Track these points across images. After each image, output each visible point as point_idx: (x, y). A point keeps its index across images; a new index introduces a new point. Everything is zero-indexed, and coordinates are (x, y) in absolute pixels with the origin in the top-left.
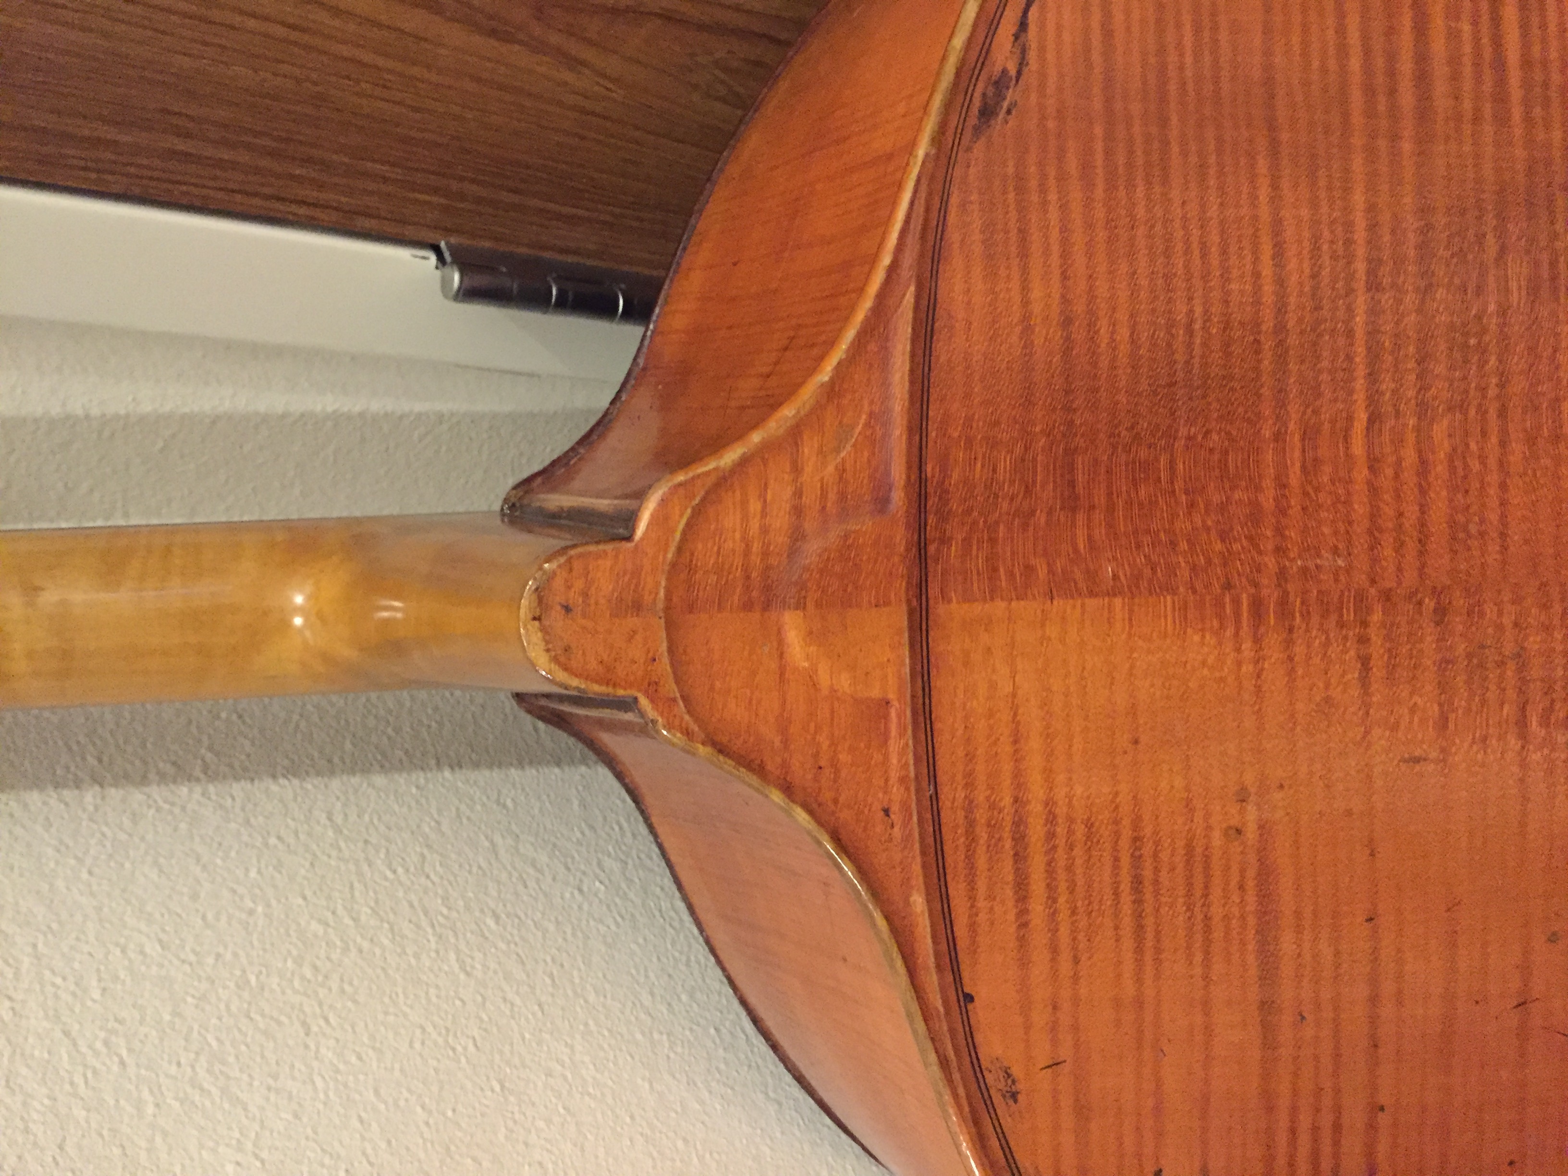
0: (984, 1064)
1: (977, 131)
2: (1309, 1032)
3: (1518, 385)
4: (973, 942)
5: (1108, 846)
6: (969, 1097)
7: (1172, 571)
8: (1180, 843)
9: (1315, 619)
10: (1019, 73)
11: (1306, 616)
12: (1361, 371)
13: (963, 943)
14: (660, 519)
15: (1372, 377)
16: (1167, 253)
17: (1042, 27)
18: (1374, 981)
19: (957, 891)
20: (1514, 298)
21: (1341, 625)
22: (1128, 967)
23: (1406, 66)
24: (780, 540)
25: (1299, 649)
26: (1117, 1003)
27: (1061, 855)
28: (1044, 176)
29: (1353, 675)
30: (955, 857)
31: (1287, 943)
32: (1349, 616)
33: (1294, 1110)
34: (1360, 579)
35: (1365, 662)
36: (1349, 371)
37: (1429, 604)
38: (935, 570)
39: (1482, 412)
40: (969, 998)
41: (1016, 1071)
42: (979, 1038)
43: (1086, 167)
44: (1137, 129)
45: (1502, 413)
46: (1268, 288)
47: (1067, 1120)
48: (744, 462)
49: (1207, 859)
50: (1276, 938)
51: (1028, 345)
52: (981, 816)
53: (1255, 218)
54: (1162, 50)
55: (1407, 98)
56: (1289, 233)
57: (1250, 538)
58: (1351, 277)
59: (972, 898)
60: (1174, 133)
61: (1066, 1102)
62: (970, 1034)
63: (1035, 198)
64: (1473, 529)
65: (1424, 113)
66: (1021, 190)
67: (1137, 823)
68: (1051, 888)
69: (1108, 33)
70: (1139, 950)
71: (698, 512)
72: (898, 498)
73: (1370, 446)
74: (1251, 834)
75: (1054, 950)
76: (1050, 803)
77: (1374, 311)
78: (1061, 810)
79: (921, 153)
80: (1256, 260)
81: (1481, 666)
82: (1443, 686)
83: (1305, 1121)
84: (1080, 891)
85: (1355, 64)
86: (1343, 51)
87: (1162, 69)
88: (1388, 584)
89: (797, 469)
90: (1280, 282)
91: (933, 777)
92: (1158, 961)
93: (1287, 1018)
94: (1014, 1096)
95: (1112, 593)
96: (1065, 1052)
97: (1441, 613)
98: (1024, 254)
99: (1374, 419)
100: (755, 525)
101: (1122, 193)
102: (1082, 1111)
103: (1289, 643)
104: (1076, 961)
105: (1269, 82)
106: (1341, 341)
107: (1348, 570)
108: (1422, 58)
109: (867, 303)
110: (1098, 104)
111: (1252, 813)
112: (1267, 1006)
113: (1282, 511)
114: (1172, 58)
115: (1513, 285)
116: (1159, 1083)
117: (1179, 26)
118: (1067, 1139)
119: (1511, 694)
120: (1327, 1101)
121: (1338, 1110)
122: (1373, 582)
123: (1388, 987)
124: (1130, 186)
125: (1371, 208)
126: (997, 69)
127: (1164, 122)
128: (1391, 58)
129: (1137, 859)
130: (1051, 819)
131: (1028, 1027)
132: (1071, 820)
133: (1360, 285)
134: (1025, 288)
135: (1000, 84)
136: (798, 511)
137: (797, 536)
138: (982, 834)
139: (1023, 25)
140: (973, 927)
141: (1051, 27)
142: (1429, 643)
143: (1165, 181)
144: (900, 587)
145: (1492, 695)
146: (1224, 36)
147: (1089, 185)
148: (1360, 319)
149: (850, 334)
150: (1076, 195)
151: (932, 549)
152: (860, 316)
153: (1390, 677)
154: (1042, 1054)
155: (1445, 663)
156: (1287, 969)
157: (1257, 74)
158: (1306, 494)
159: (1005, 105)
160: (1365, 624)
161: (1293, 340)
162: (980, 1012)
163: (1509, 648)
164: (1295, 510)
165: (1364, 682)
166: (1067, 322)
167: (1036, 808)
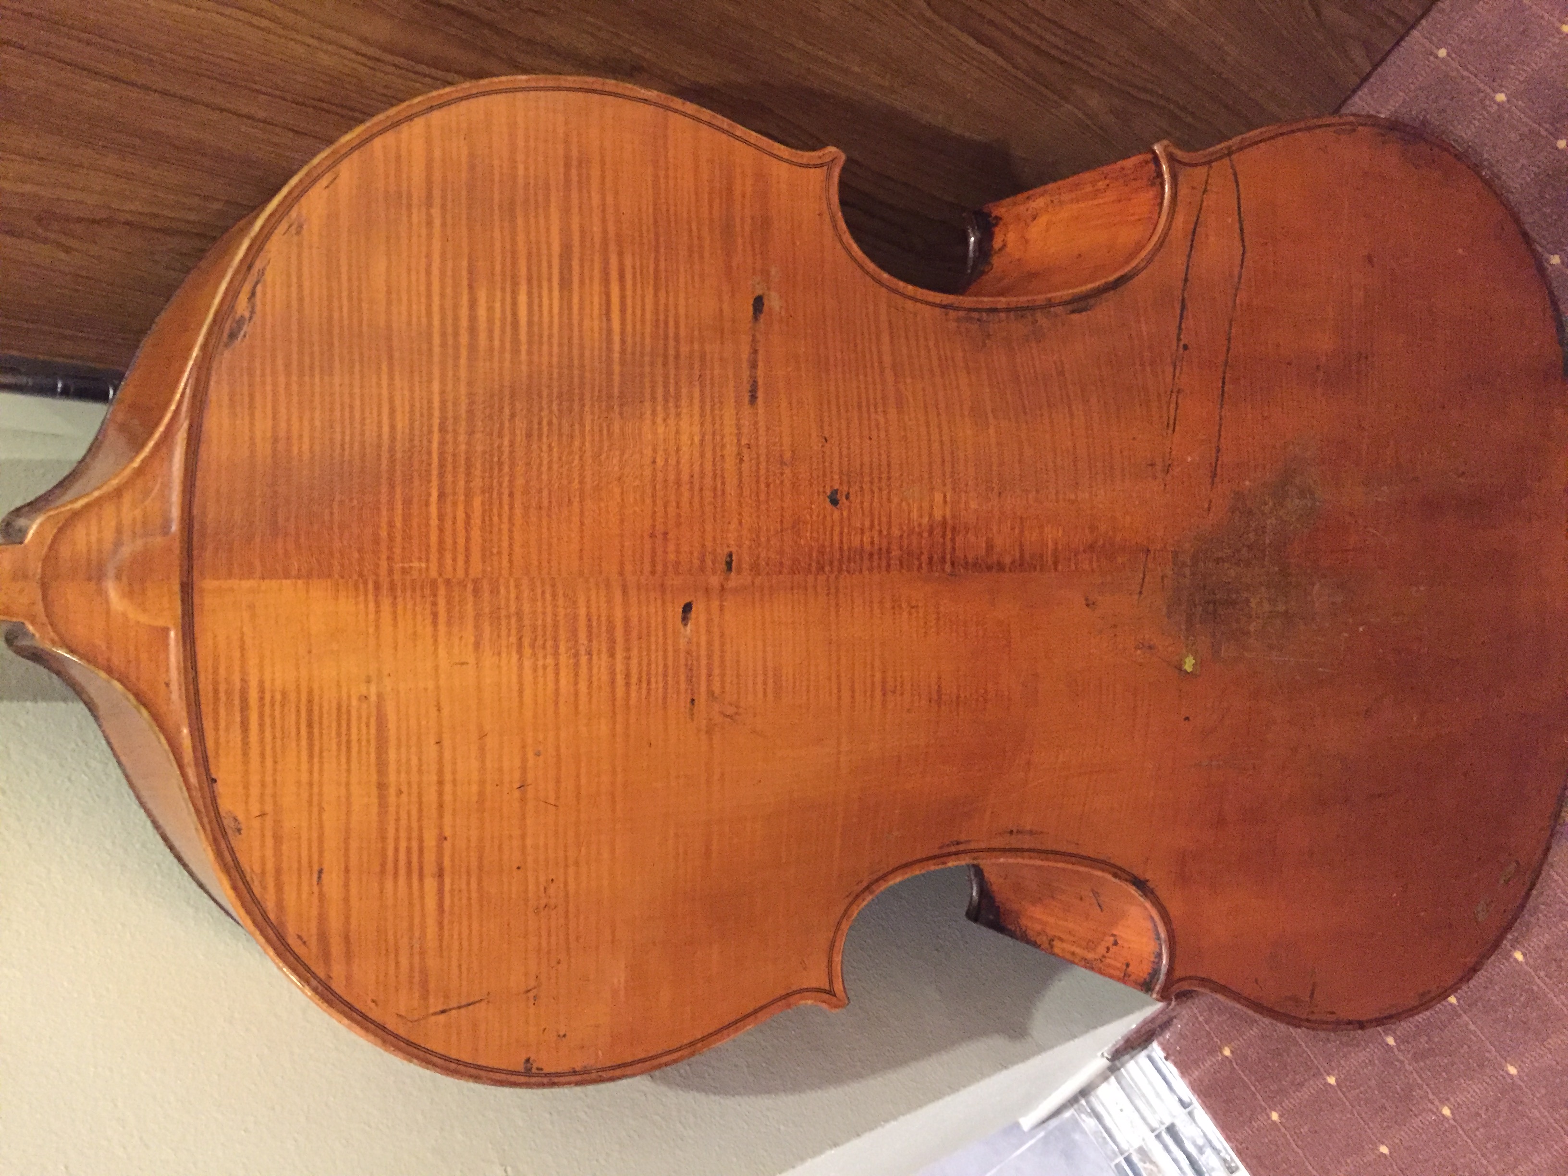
0: (223, 814)
1: (226, 345)
2: (404, 798)
3: (520, 481)
4: (217, 753)
5: (294, 706)
6: (212, 830)
7: (330, 566)
8: (334, 705)
9: (409, 593)
10: (251, 318)
11: (404, 591)
12: (435, 472)
13: (211, 753)
14: (38, 533)
15: (441, 475)
16: (332, 410)
17: (264, 294)
18: (440, 772)
19: (208, 724)
20: (518, 439)
21: (423, 597)
22: (305, 766)
23: (464, 323)
24: (108, 546)
25: (400, 608)
26: (298, 783)
27: (267, 709)
28: (263, 371)
29: (429, 621)
30: (206, 709)
31: (392, 755)
32: (427, 592)
33: (397, 839)
34: (434, 574)
35: (435, 615)
36: (429, 472)
37: (470, 587)
38: (197, 564)
39: (500, 494)
40: (214, 781)
41: (241, 818)
42: (219, 801)
43: (287, 366)
44: (316, 348)
45: (511, 495)
46: (386, 429)
47: (270, 842)
48: (88, 506)
49: (349, 712)
50: (387, 753)
51: (253, 453)
52: (222, 688)
53: (380, 395)
54: (330, 310)
55: (464, 339)
56: (398, 403)
57: (373, 552)
58: (430, 426)
59: (217, 729)
60: (336, 351)
61: (269, 834)
62: (214, 799)
63: (258, 379)
64: (495, 551)
65: (473, 348)
66: (251, 375)
67: (310, 692)
68: (261, 725)
69: (301, 300)
70: (311, 756)
71: (61, 530)
72: (175, 527)
73: (439, 509)
74: (373, 698)
75: (263, 755)
76: (261, 683)
77: (443, 443)
78: (267, 685)
79: (194, 355)
80: (379, 415)
81: (499, 618)
82: (477, 627)
83: (403, 845)
84: (278, 726)
85: (436, 322)
86: (429, 314)
87: (330, 318)
88: (448, 576)
89: (119, 510)
90: (393, 427)
91: (195, 668)
92: (321, 763)
93: (392, 791)
94: (239, 830)
95: (298, 577)
96: (269, 808)
97: (476, 592)
98: (252, 407)
99: (442, 495)
100: (93, 539)
101: (307, 379)
102: (278, 839)
103: (394, 605)
104: (275, 762)
105: (389, 327)
106: (425, 457)
107: (427, 569)
108: (473, 318)
109: (161, 429)
110: (295, 335)
111: (373, 689)
112: (382, 786)
113: (391, 538)
114: (336, 315)
115: (518, 432)
116: (321, 827)
117: (340, 298)
118: (269, 853)
119: (514, 632)
120: (415, 834)
121: (421, 840)
122: (440, 575)
123: (448, 777)
124: (312, 376)
125: (443, 392)
126: (238, 316)
127: (331, 345)
128: (456, 318)
129: (310, 711)
130: (262, 691)
131: (247, 796)
132: (273, 691)
133: (436, 428)
134: (252, 424)
135: (240, 322)
136: (119, 531)
137: (118, 544)
138: (223, 696)
139: (253, 294)
140: (217, 743)
141: (269, 296)
142: (469, 607)
143: (331, 374)
144: (176, 571)
145: (504, 633)
146: (365, 305)
147: (288, 374)
148: (435, 445)
149: (151, 444)
150: (282, 379)
151: (195, 553)
152: (157, 435)
153: (449, 623)
154: (255, 810)
155: (478, 616)
156: (392, 768)
157: (382, 324)
158: (404, 531)
159: (242, 333)
160: (435, 596)
161: (399, 455)
162: (220, 788)
163: (513, 609)
164: (399, 539)
165: (435, 623)
166: (275, 440)
167: (253, 684)
